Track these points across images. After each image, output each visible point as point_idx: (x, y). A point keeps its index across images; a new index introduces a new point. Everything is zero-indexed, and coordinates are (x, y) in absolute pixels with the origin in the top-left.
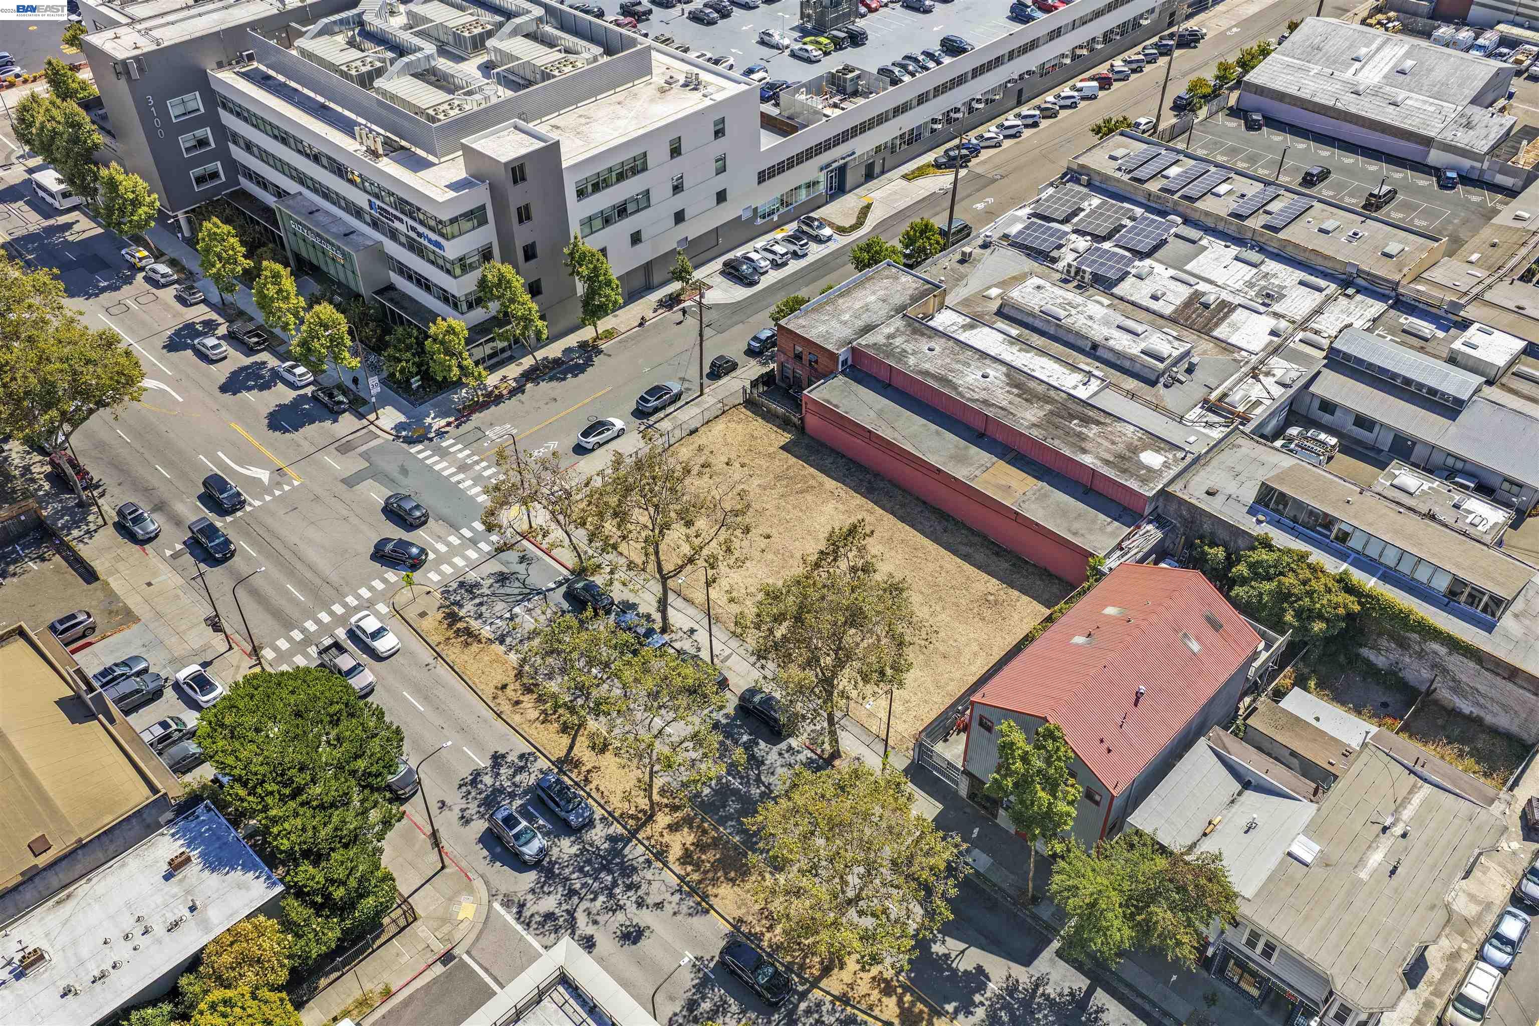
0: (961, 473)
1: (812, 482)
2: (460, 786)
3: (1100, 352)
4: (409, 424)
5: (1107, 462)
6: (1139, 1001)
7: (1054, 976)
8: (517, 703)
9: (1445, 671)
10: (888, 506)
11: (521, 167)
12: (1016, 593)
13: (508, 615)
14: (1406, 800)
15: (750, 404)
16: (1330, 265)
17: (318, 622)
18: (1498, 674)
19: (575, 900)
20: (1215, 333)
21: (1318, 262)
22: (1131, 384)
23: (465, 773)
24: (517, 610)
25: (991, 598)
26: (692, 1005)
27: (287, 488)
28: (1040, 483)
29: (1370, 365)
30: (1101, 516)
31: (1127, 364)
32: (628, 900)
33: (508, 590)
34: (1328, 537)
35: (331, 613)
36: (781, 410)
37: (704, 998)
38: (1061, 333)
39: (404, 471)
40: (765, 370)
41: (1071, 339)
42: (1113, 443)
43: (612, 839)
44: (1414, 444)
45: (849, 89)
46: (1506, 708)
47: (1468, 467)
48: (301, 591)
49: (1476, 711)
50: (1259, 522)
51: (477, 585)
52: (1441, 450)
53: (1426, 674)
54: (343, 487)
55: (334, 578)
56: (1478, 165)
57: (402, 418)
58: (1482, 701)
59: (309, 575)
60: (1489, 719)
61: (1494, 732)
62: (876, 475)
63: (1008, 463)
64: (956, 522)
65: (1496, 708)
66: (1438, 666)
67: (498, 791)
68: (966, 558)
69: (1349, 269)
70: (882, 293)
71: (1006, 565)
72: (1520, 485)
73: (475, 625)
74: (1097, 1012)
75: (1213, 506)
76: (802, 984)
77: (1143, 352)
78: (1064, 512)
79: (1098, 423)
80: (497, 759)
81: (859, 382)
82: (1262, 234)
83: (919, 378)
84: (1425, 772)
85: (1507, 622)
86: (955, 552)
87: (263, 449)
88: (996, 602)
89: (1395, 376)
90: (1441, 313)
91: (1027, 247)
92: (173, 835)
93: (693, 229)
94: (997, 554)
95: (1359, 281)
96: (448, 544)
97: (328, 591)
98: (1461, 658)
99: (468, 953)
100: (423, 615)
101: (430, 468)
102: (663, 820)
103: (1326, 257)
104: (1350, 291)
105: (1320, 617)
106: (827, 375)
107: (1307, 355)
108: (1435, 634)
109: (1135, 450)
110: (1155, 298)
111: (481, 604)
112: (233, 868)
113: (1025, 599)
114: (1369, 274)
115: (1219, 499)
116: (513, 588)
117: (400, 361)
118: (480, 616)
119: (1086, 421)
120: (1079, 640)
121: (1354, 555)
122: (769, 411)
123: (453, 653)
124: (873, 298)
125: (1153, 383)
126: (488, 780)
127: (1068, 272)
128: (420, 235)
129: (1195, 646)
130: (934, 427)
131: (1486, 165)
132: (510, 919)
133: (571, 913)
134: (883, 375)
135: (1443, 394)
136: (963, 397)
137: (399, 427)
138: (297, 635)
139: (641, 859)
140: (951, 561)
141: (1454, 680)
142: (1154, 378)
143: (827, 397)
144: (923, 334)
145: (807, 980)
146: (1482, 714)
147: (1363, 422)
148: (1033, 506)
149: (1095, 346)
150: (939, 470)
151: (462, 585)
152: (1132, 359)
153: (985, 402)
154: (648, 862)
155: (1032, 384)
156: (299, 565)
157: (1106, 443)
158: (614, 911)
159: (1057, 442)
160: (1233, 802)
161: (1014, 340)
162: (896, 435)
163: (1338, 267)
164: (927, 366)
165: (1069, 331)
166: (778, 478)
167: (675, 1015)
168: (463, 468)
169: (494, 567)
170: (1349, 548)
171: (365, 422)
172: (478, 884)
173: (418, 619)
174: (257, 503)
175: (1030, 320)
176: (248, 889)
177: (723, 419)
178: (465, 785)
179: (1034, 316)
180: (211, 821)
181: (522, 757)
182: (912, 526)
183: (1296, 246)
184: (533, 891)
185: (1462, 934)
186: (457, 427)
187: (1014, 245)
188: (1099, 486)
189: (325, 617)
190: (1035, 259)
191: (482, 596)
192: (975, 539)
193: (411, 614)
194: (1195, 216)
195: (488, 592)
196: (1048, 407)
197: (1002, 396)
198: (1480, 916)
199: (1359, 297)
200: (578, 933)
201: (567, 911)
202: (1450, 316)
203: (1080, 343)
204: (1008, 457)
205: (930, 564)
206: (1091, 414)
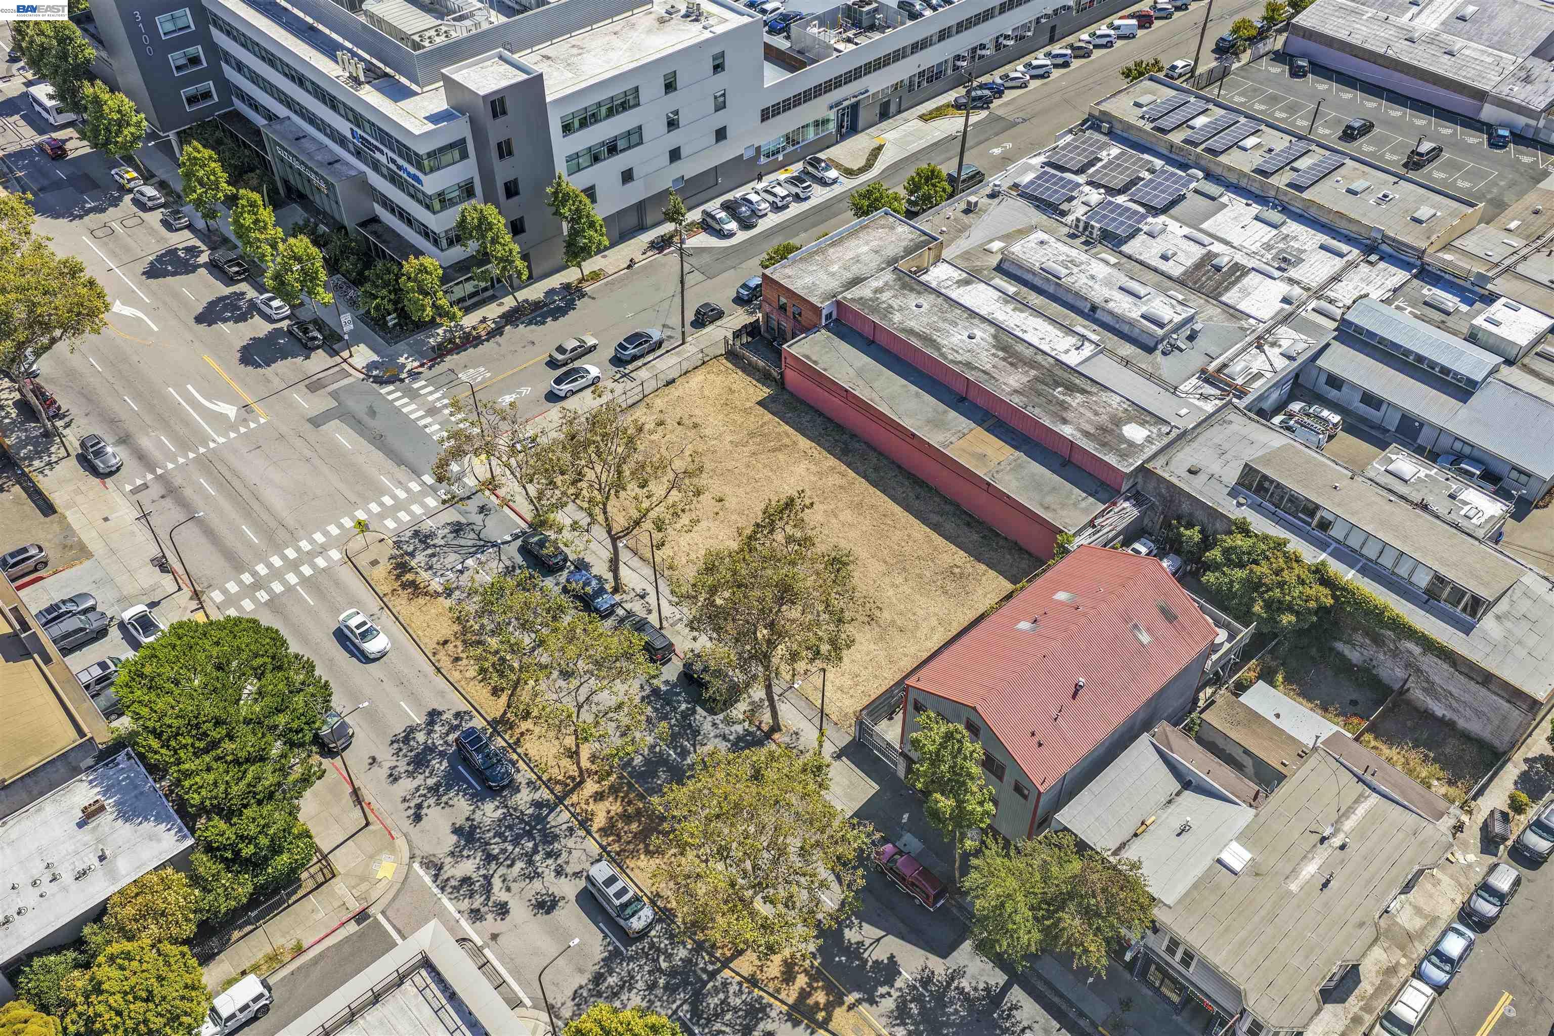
0: (935, 439)
1: (786, 441)
2: (392, 742)
3: (1099, 314)
4: (382, 364)
5: (1087, 434)
6: (1056, 1000)
7: (970, 971)
8: (457, 659)
9: (1419, 671)
10: (861, 469)
11: (502, 101)
12: (984, 567)
13: (460, 567)
14: (1351, 810)
15: (731, 355)
16: (1354, 229)
17: (269, 566)
18: (1472, 679)
19: (493, 866)
20: (1224, 298)
21: (1342, 225)
22: (1127, 350)
23: (399, 729)
24: (470, 562)
25: (957, 570)
26: (598, 979)
27: (252, 425)
28: (1017, 453)
29: (1382, 340)
30: (1077, 491)
31: (1126, 329)
32: (547, 867)
33: (462, 542)
34: (1309, 524)
35: (284, 558)
36: (761, 363)
37: (611, 972)
38: (1060, 294)
39: (372, 413)
40: (752, 319)
41: (1070, 299)
42: (1096, 414)
43: (538, 805)
44: (1422, 425)
45: (865, 23)
46: (1479, 714)
47: (1476, 453)
48: (256, 533)
49: (1449, 715)
50: (1239, 505)
51: (432, 535)
52: (1449, 433)
53: (1400, 673)
54: (309, 426)
55: (290, 522)
56: (1533, 123)
57: (376, 358)
58: (1455, 704)
59: (265, 516)
60: (1461, 723)
61: (1466, 737)
62: (853, 436)
63: (988, 430)
64: (930, 489)
65: (1468, 713)
66: (1411, 665)
67: (429, 749)
68: (936, 527)
69: (1373, 234)
70: (875, 243)
71: (975, 537)
72: (1529, 475)
73: (425, 575)
74: (1010, 1009)
75: (1194, 487)
76: (713, 963)
77: (1143, 316)
78: (1037, 485)
79: (1083, 391)
80: (433, 716)
81: (842, 337)
82: (1286, 193)
83: (902, 336)
84: (1375, 782)
85: (1488, 624)
86: (925, 521)
87: (232, 383)
88: (961, 575)
89: (1407, 352)
90: (1468, 285)
91: (1036, 199)
92: (91, 782)
93: (689, 168)
94: (968, 524)
95: (1384, 247)
96: (408, 490)
97: (282, 534)
98: (1436, 660)
99: (383, 913)
100: (374, 563)
101: (398, 410)
102: (590, 787)
103: (1350, 220)
104: (1373, 258)
105: (1290, 609)
106: (809, 329)
107: (1319, 326)
108: (1410, 633)
109: (1118, 422)
110: (1165, 258)
111: (433, 555)
112: (146, 819)
113: (992, 573)
114: (1394, 240)
115: (1202, 478)
116: (468, 539)
117: (376, 297)
118: (431, 568)
119: (1071, 388)
120: (1024, 625)
121: (1334, 545)
122: (750, 364)
123: (401, 604)
124: (865, 249)
125: (1150, 350)
126: (421, 737)
127: (1077, 226)
128: (400, 168)
129: (1145, 638)
131: (1542, 123)
132: (428, 880)
133: (488, 879)
134: (867, 331)
135: (1456, 374)
136: (946, 358)
137: (372, 366)
138: (247, 578)
139: (564, 827)
140: (919, 530)
141: (1427, 681)
142: (1152, 344)
143: (808, 353)
144: (912, 290)
145: (718, 959)
146: (1455, 718)
147: (1370, 399)
148: (1007, 478)
149: (1094, 308)
150: (914, 435)
151: (416, 534)
152: (1131, 323)
153: (968, 365)
154: (571, 830)
155: (1020, 348)
156: (256, 506)
157: (1089, 414)
158: (531, 879)
159: (1037, 411)
160: (1170, 802)
161: (1009, 299)
162: (874, 395)
163: (1363, 231)
164: (912, 324)
165: (1068, 290)
166: (751, 435)
167: (581, 987)
168: (432, 411)
169: (451, 515)
170: (1330, 537)
171: (338, 359)
172: (401, 842)
173: (368, 567)
174: (221, 440)
175: (1029, 277)
176: (159, 841)
177: (703, 370)
178: (397, 741)
179: (1034, 274)
180: (130, 769)
181: (458, 715)
182: (884, 491)
183: (1321, 207)
184: (452, 854)
185: (1402, 948)
186: (430, 368)
187: (1024, 195)
188: (1077, 458)
189: (277, 561)
190: (1044, 211)
191: (435, 546)
192: (947, 508)
193: (363, 561)
194: (1218, 171)
195: (442, 542)
196: (1033, 373)
197: (986, 359)
198: (1424, 929)
199: (1382, 265)
200: (493, 899)
201: (485, 877)
202: (1476, 289)
203: (1080, 304)
204: (986, 425)
205: (898, 533)
206: (1077, 381)
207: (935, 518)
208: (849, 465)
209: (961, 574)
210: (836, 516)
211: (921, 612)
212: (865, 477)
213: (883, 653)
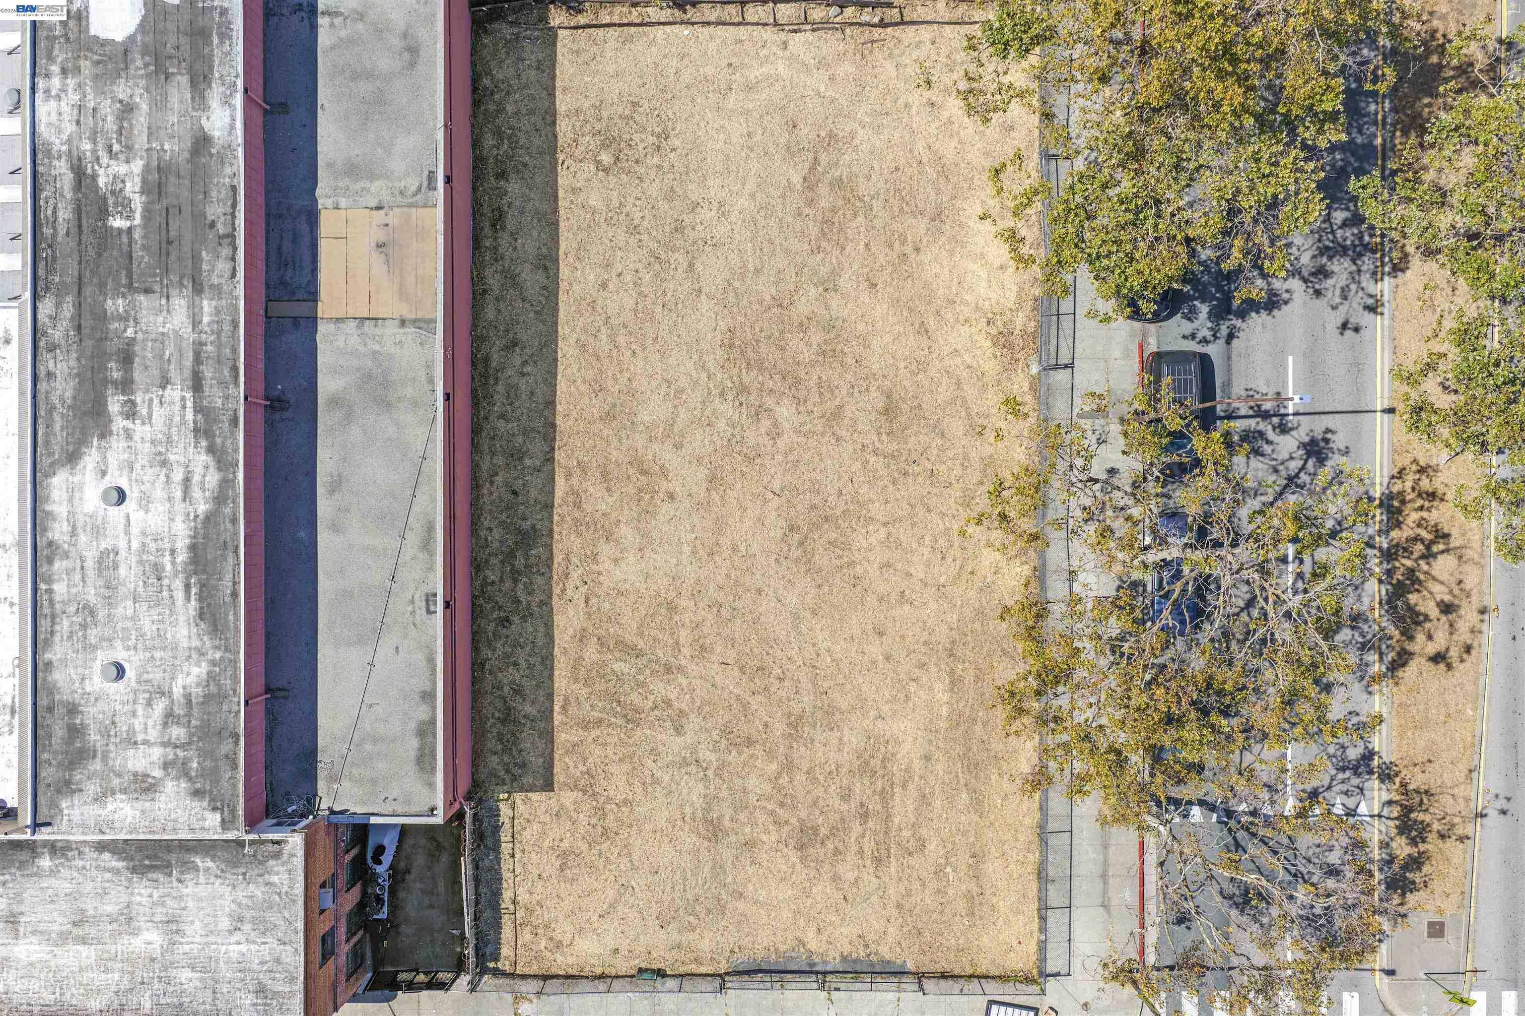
1: (591, 653)
5: (201, 81)
8: (1446, 610)
10: (536, 481)
13: (1312, 810)
15: (481, 955)
24: (1290, 809)
25: (605, 158)
28: (325, 201)
30: (324, 38)
42: (127, 109)
63: (313, 297)
73: (1378, 833)
79: (82, 180)
86: (551, 292)
88: (607, 144)
94: (497, 222)
100: (1436, 929)
109: (113, 57)
113: (563, 103)
119: (94, 208)
123: (1451, 799)
124: (26, 950)
130: (325, 507)
140: (577, 281)
144: (75, 732)
157: (141, 120)
164: (183, 632)
166: (633, 717)
173: (1450, 926)
177: (562, 962)
182: (550, 403)
192: (493, 281)
193: (1449, 949)
195: (1300, 890)
196: (114, 307)
197: (154, 417)
204: (299, 309)
205: (613, 308)
206: (65, 214)
207: (531, 279)
208: (549, 506)
209: (604, 146)
210: (671, 424)
211: (737, 129)
212: (550, 460)
213: (862, 112)
